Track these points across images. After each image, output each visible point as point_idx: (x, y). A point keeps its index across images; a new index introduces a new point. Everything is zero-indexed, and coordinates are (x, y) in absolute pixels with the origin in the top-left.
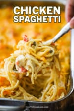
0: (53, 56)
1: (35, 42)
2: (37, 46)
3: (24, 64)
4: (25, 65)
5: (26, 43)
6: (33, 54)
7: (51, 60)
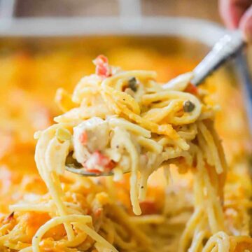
0: (197, 122)
1: (134, 79)
2: (141, 91)
3: (105, 143)
4: (109, 146)
5: (107, 80)
6: (131, 115)
7: (192, 133)
